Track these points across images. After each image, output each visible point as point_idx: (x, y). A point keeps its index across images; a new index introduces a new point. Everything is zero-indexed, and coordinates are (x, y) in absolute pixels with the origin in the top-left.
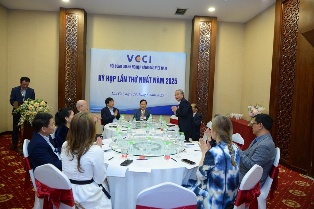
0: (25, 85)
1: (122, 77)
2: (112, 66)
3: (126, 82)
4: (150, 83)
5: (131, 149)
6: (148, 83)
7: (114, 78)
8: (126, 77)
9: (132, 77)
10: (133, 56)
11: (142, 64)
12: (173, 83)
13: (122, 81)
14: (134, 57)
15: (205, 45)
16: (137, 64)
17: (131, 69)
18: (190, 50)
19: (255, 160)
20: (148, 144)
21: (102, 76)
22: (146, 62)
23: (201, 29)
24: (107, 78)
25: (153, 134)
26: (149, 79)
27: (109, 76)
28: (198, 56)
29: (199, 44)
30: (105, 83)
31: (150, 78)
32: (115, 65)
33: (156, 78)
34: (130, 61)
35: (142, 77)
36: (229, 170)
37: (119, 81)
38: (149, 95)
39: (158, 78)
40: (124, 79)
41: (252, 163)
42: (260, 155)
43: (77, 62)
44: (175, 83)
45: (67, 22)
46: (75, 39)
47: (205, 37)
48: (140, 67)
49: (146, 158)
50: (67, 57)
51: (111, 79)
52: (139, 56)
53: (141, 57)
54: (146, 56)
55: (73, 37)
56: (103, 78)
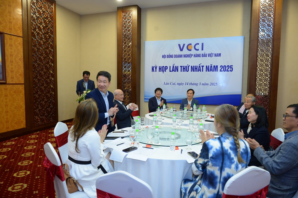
0: (86, 78)
1: (173, 67)
2: (164, 57)
3: (178, 71)
4: (203, 71)
5: (137, 137)
6: (200, 71)
7: (166, 68)
8: (178, 66)
9: (183, 66)
10: (184, 45)
11: (193, 52)
12: (228, 70)
13: (173, 71)
14: (186, 46)
15: (266, 25)
16: (188, 53)
17: (183, 59)
18: (249, 32)
19: (278, 161)
20: (155, 133)
21: (155, 67)
22: (198, 50)
23: (261, 7)
24: (159, 69)
25: (180, 124)
26: (201, 68)
27: (161, 67)
28: (258, 38)
29: (259, 24)
30: (158, 73)
31: (202, 66)
32: (166, 56)
33: (209, 66)
34: (181, 50)
35: (194, 66)
36: (226, 167)
37: (171, 71)
38: (201, 84)
39: (211, 66)
40: (175, 69)
41: (273, 165)
42: (284, 155)
43: (132, 55)
44: (230, 70)
45: (123, 20)
46: (130, 34)
47: (267, 15)
48: (192, 56)
49: (152, 147)
50: (123, 52)
51: (163, 69)
52: (191, 44)
53: (193, 45)
54: (198, 44)
55: (128, 33)
56: (156, 69)
